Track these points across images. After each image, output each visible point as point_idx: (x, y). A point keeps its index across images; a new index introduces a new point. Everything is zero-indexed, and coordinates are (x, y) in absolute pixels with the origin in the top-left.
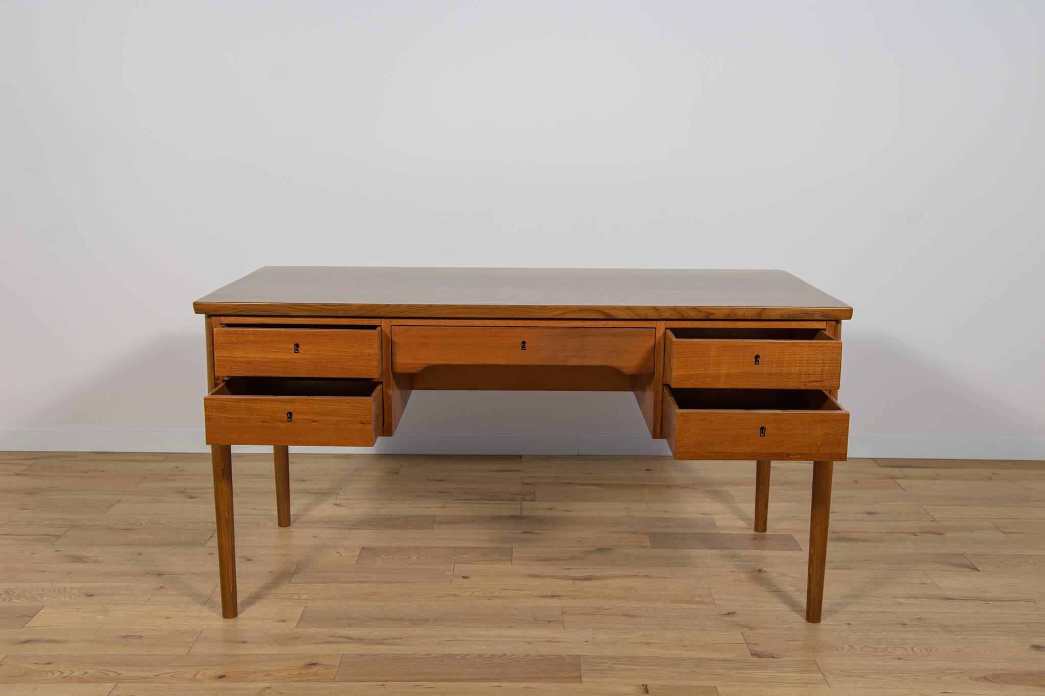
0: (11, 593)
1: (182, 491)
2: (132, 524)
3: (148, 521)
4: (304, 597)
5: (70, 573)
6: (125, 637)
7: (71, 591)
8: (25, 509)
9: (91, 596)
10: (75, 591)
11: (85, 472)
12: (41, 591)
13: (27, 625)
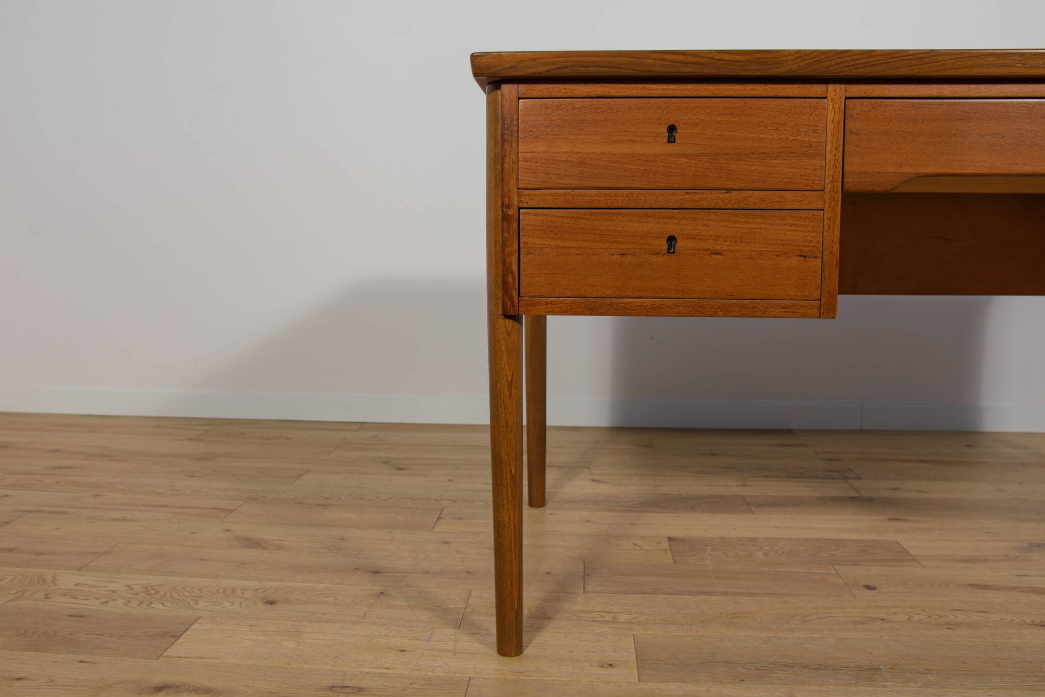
0: (152, 592)
1: (387, 462)
2: (328, 498)
3: (349, 496)
4: (623, 618)
5: (243, 564)
6: (332, 688)
7: (243, 593)
8: (192, 476)
9: (272, 603)
10: (248, 594)
11: (268, 439)
12: (199, 593)
13: (165, 654)
